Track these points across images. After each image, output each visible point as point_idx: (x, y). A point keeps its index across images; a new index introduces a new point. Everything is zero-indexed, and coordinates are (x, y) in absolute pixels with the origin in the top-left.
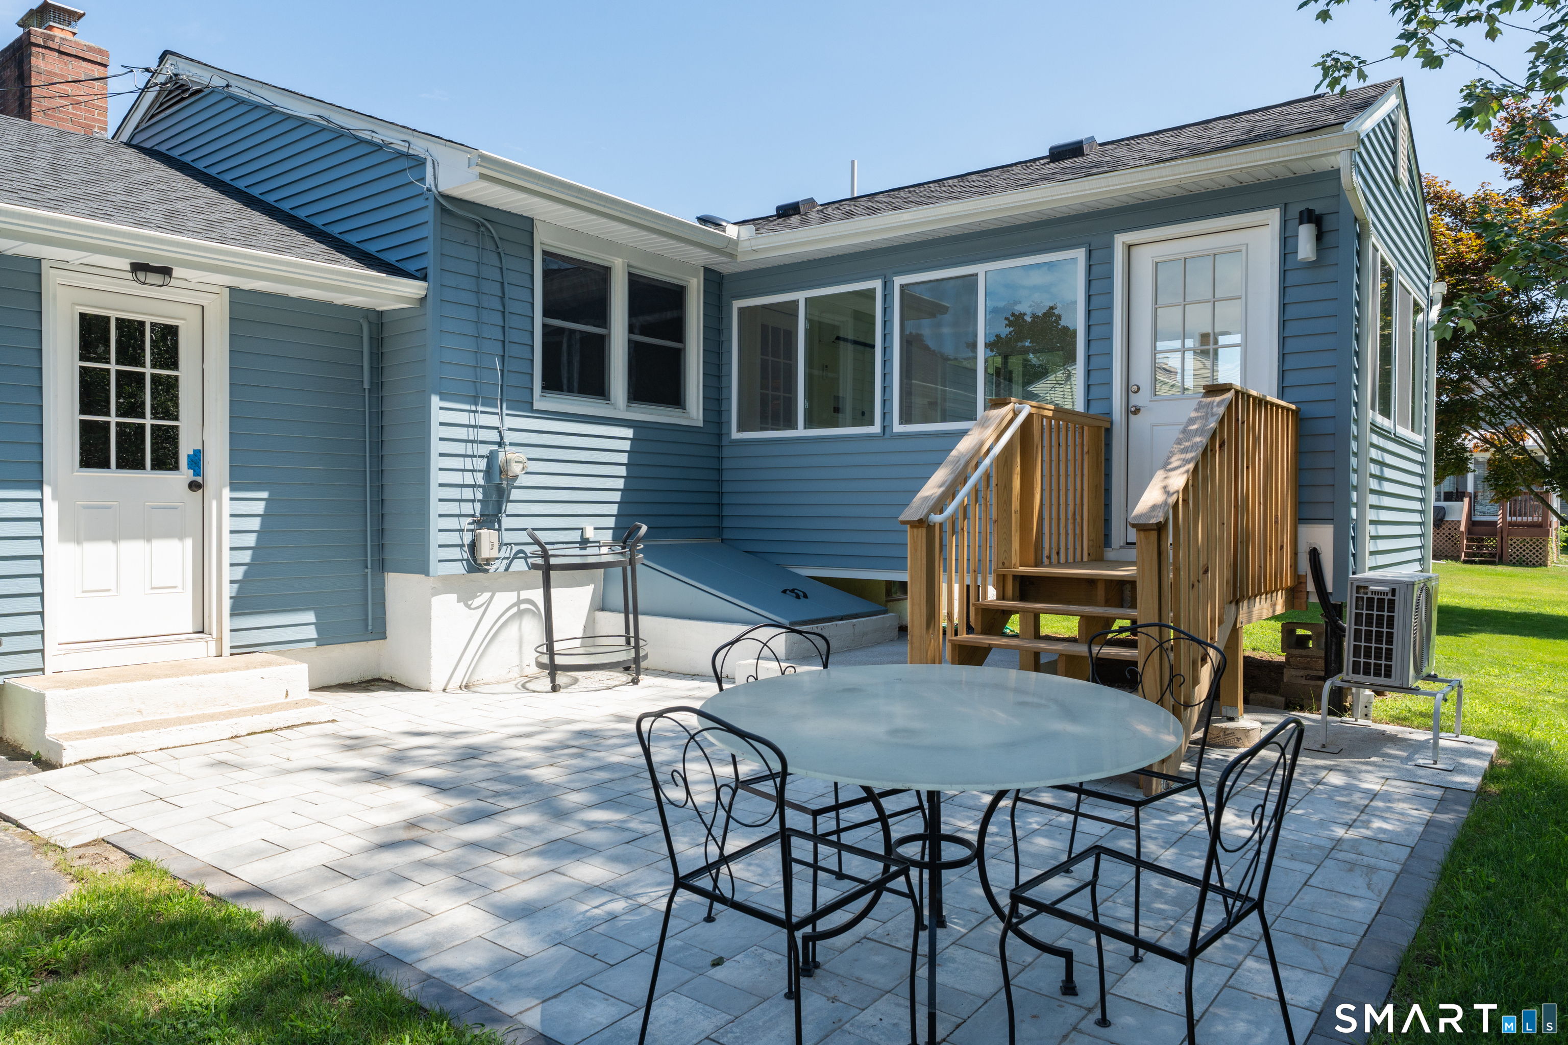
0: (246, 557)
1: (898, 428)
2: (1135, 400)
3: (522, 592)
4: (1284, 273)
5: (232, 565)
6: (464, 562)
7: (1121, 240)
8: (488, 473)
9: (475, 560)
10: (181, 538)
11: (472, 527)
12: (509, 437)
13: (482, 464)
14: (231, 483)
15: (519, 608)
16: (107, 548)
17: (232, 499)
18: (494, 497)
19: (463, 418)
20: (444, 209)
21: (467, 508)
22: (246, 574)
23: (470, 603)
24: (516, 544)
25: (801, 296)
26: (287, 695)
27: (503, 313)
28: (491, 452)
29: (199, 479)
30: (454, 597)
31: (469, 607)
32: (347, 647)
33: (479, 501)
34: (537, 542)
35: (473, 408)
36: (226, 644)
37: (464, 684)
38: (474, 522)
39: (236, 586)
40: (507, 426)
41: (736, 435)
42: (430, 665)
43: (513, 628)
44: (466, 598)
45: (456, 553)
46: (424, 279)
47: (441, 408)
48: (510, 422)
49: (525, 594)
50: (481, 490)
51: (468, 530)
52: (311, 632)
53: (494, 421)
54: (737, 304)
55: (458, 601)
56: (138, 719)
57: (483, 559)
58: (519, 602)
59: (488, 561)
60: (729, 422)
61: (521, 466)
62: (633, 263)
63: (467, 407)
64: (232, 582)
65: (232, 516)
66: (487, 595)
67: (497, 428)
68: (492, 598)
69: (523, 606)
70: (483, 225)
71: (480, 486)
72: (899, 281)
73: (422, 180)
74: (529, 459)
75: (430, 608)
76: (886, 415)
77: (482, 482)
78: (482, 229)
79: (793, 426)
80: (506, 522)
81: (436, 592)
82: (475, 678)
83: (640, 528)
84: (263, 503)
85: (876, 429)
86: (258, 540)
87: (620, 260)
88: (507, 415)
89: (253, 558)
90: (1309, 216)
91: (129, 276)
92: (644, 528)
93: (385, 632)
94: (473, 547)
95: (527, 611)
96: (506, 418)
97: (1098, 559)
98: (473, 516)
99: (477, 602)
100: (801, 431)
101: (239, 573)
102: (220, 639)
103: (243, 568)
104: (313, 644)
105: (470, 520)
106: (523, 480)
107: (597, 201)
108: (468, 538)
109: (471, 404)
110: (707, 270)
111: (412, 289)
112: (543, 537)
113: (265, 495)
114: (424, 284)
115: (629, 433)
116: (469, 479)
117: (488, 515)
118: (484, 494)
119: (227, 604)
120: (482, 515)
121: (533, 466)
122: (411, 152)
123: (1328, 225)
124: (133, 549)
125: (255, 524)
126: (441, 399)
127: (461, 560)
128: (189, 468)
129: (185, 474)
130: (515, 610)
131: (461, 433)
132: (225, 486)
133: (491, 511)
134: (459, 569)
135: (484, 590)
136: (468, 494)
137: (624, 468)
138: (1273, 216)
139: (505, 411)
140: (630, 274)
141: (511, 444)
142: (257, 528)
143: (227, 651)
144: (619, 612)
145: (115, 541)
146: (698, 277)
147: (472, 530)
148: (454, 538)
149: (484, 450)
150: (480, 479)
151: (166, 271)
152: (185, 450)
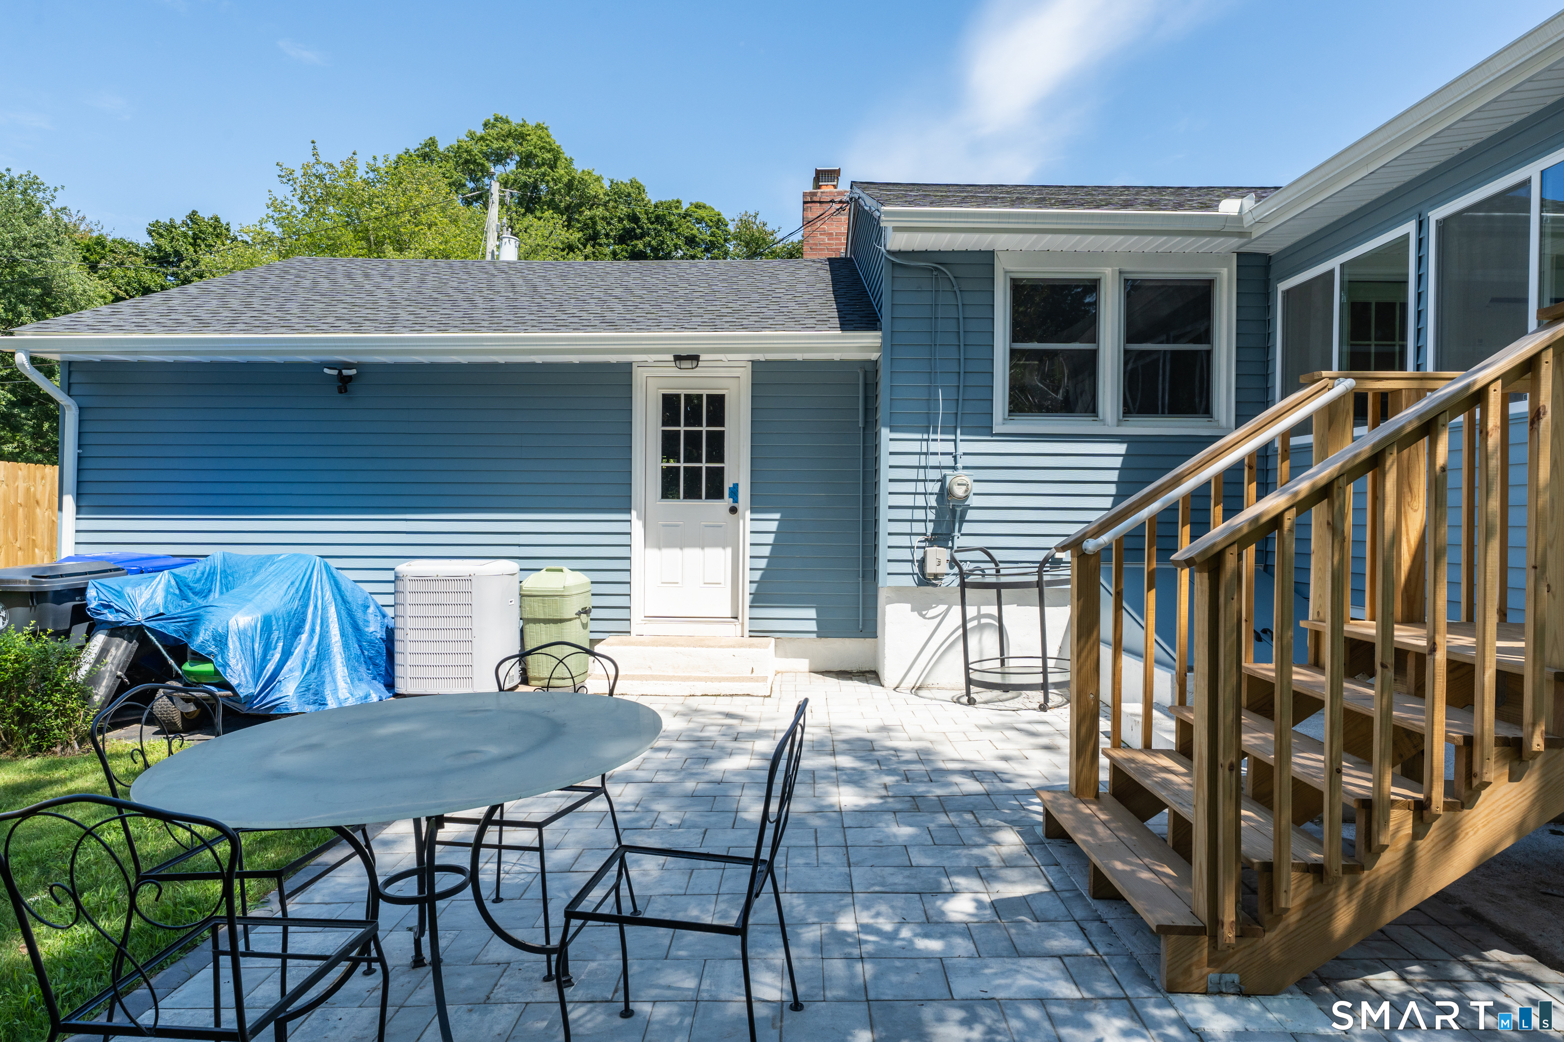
0: (763, 563)
3: (982, 607)
5: (751, 569)
6: (915, 577)
8: (941, 495)
9: (924, 574)
10: (724, 548)
11: (923, 544)
12: (962, 461)
13: (935, 487)
14: (751, 508)
15: (979, 622)
16: (676, 552)
17: (752, 520)
18: (948, 518)
19: (915, 447)
20: (894, 264)
21: (919, 528)
22: (762, 576)
23: (924, 613)
24: (971, 562)
25: (1334, 264)
26: (752, 671)
27: (959, 346)
28: (945, 476)
29: (735, 505)
30: (908, 606)
31: (924, 617)
32: (847, 641)
33: (930, 521)
34: (993, 560)
35: (926, 437)
36: (747, 629)
37: (918, 685)
38: (926, 540)
39: (755, 585)
40: (961, 450)
42: (884, 664)
43: (974, 638)
44: (920, 608)
45: (907, 567)
46: (881, 328)
47: (891, 440)
48: (963, 447)
49: (985, 610)
50: (934, 511)
51: (918, 547)
52: (813, 626)
53: (950, 447)
54: (1282, 286)
55: (913, 610)
56: (648, 673)
57: (930, 574)
58: (979, 616)
59: (936, 576)
61: (964, 488)
62: (1125, 269)
63: (919, 436)
64: (751, 582)
65: (751, 532)
66: (942, 608)
67: (951, 454)
68: (948, 610)
69: (983, 621)
70: (936, 269)
71: (931, 508)
72: (1435, 215)
74: (975, 481)
77: (935, 504)
78: (935, 273)
80: (960, 542)
81: (889, 600)
82: (929, 682)
84: (776, 523)
86: (772, 552)
87: (1110, 269)
88: (961, 440)
89: (768, 564)
91: (673, 364)
93: (876, 632)
94: (922, 562)
95: (989, 625)
96: (959, 444)
98: (925, 534)
99: (931, 613)
101: (757, 576)
102: (743, 624)
103: (760, 572)
104: (814, 635)
105: (922, 538)
107: (1024, 221)
108: (918, 555)
109: (923, 433)
110: (1243, 255)
111: (869, 339)
112: (998, 555)
113: (777, 516)
114: (880, 333)
115: (1122, 448)
116: (920, 501)
117: (941, 534)
118: (937, 515)
119: (748, 599)
120: (932, 534)
124: (693, 554)
125: (770, 539)
126: (891, 431)
127: (913, 574)
128: (730, 497)
129: (727, 502)
130: (974, 623)
131: (913, 460)
132: (746, 509)
133: (943, 530)
134: (910, 582)
135: (940, 602)
136: (920, 514)
137: (1114, 486)
139: (959, 437)
140: (1124, 280)
141: (964, 468)
142: (771, 542)
143: (747, 634)
145: (681, 549)
146: (1229, 265)
147: (924, 548)
148: (906, 554)
149: (935, 474)
150: (933, 501)
151: (695, 358)
152: (728, 485)
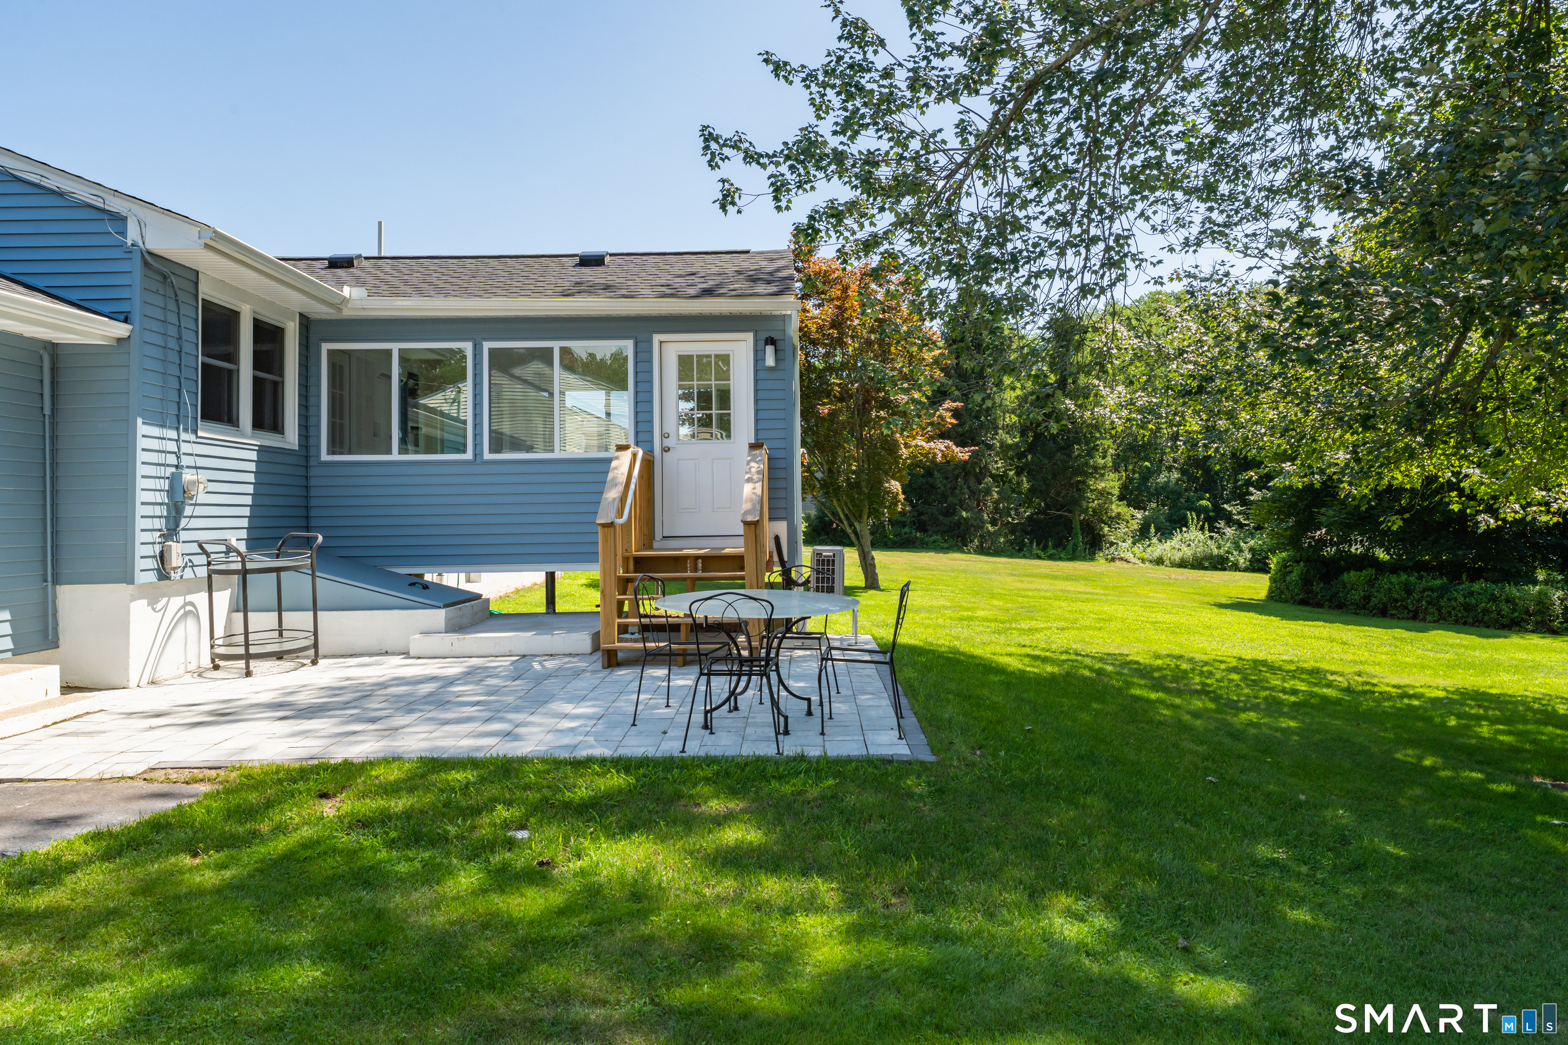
1: (487, 456)
2: (667, 443)
4: (756, 371)
6: (156, 571)
7: (657, 338)
8: (171, 492)
9: (164, 570)
11: (160, 540)
12: (186, 461)
13: (165, 485)
15: (185, 609)
18: (174, 514)
19: (156, 444)
20: (146, 263)
21: (157, 524)
23: (155, 606)
24: (187, 554)
25: (395, 347)
27: (180, 352)
28: (173, 474)
30: (145, 601)
31: (154, 610)
33: (164, 517)
35: (161, 435)
37: (149, 681)
38: (162, 536)
40: (183, 451)
41: (325, 457)
42: (128, 664)
43: (181, 627)
44: (153, 603)
45: (151, 564)
46: (126, 321)
47: (146, 436)
49: (189, 598)
50: (166, 507)
51: (158, 543)
52: (7, 643)
53: (174, 446)
54: (325, 347)
55: (149, 605)
57: (169, 570)
58: (186, 604)
59: (175, 570)
60: (318, 446)
61: (201, 486)
62: (258, 310)
63: (158, 434)
66: (165, 600)
67: (175, 453)
68: (169, 602)
69: (188, 608)
70: (169, 276)
71: (165, 504)
72: (487, 345)
73: (123, 233)
74: (209, 481)
75: (128, 613)
76: (477, 445)
77: (166, 501)
78: (166, 278)
79: (389, 451)
80: (183, 535)
81: (134, 598)
82: (157, 675)
83: (317, 538)
85: (469, 455)
87: (248, 307)
88: (184, 441)
90: (771, 341)
92: (320, 538)
93: (57, 642)
94: (163, 558)
95: (190, 611)
96: (185, 444)
97: (651, 548)
98: (160, 530)
99: (160, 606)
100: (395, 456)
104: (9, 654)
105: (159, 534)
106: (202, 498)
108: (158, 549)
109: (159, 431)
110: (301, 315)
111: (121, 330)
114: (129, 327)
115: (254, 456)
116: (158, 497)
117: (171, 530)
118: (168, 510)
120: (166, 530)
121: (212, 487)
122: (107, 207)
123: (780, 345)
126: (143, 425)
127: (154, 569)
130: (182, 612)
131: (155, 458)
133: (172, 525)
134: (152, 577)
135: (165, 595)
136: (157, 510)
138: (749, 337)
139: (181, 438)
140: (255, 319)
141: (188, 467)
144: (273, 611)
146: (294, 321)
147: (161, 543)
148: (150, 550)
149: (166, 472)
150: (166, 497)
